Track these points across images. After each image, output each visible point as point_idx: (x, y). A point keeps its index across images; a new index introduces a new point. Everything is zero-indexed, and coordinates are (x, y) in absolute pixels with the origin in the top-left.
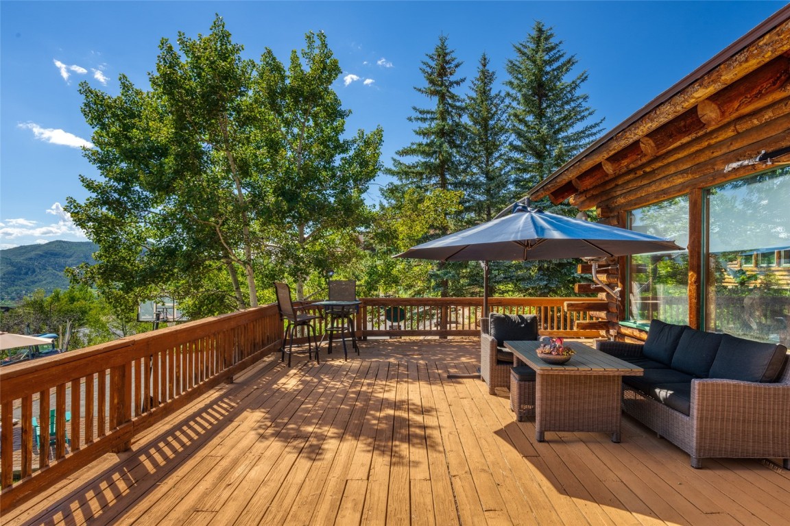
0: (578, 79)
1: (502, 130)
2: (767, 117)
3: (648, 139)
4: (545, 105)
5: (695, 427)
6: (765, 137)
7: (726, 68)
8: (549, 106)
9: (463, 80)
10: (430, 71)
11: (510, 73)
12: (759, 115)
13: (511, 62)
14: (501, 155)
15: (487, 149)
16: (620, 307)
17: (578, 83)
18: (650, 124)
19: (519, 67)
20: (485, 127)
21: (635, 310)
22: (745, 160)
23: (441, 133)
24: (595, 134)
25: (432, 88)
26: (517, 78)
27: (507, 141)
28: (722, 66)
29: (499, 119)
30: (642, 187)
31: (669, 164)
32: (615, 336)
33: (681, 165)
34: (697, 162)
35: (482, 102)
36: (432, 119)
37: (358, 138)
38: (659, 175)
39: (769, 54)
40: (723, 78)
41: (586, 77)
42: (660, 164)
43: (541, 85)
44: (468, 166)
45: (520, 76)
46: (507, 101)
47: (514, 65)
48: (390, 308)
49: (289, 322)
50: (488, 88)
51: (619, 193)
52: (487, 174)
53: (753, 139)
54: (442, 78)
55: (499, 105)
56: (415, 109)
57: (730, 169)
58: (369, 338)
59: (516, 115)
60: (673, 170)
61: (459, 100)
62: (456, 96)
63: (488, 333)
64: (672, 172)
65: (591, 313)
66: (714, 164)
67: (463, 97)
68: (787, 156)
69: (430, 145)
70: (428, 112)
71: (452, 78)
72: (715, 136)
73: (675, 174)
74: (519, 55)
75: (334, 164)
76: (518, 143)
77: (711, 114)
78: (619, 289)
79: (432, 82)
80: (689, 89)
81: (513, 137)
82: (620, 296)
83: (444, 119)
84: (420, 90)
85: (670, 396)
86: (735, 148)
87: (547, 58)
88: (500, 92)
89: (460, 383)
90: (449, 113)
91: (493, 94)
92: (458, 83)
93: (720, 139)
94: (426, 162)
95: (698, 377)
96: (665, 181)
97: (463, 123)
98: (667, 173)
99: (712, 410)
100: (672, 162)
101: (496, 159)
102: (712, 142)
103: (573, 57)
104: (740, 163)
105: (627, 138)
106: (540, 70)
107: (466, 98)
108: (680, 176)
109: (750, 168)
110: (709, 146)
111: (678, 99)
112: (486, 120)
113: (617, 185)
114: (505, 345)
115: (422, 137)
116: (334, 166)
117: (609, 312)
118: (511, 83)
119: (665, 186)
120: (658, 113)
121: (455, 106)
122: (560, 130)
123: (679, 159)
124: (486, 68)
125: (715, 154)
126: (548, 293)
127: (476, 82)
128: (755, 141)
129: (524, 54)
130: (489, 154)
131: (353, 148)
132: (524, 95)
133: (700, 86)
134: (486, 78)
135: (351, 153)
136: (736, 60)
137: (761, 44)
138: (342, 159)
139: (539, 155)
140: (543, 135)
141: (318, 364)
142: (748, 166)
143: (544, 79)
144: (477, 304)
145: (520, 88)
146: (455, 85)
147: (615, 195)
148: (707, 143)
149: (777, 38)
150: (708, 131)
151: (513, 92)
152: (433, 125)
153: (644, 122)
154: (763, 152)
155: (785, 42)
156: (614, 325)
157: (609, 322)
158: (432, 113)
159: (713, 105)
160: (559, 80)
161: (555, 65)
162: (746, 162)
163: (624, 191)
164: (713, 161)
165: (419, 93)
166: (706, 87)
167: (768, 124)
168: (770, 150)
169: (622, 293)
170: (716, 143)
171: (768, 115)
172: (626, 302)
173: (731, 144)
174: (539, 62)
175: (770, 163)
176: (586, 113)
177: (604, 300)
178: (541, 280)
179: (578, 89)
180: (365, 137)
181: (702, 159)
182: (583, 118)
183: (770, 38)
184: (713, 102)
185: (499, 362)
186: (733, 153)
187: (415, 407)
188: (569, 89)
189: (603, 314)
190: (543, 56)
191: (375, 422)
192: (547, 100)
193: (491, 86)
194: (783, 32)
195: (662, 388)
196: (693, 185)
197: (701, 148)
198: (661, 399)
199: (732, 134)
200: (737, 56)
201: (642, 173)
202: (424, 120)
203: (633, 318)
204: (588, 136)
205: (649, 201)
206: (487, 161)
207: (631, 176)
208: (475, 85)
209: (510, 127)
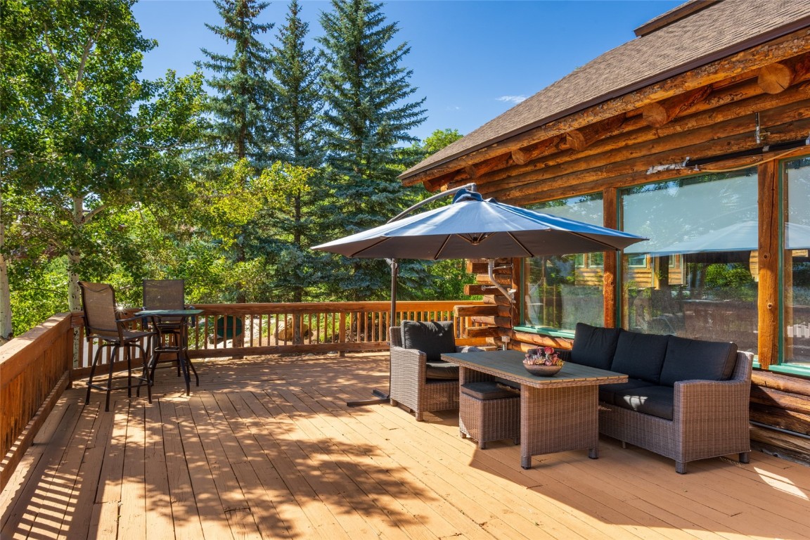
0: (399, 49)
1: (315, 96)
2: (690, 125)
3: (578, 132)
4: (363, 74)
5: (681, 430)
6: (689, 144)
7: (692, 76)
8: (366, 76)
9: (271, 26)
10: (227, 7)
11: (326, 28)
12: (682, 123)
13: (326, 16)
14: (314, 125)
15: (297, 116)
16: (514, 310)
17: (399, 53)
18: (592, 118)
19: (335, 23)
20: (295, 88)
21: (531, 313)
22: (671, 164)
23: (243, 88)
24: (416, 114)
25: (231, 29)
26: (333, 36)
27: (320, 109)
28: (689, 73)
29: (312, 82)
30: (544, 181)
31: (578, 160)
32: (508, 344)
33: (594, 162)
34: (613, 161)
35: (293, 57)
36: (229, 69)
37: (166, 81)
38: (566, 170)
39: (739, 70)
40: (686, 84)
41: (408, 50)
42: (567, 159)
43: (360, 49)
44: (275, 135)
45: (336, 34)
46: (322, 62)
47: (329, 19)
48: (222, 319)
49: (100, 342)
50: (299, 42)
51: (512, 185)
52: (297, 146)
53: (676, 145)
54: (242, 18)
55: (312, 64)
56: (205, 52)
57: (655, 172)
58: (193, 361)
59: (332, 80)
60: (583, 166)
61: (263, 50)
62: (260, 45)
63: (401, 346)
64: (583, 169)
65: (473, 318)
66: (633, 165)
67: (268, 47)
68: (714, 165)
69: (228, 101)
70: (223, 59)
71: (256, 21)
72: (634, 137)
73: (587, 171)
74: (335, 8)
75: (130, 113)
76: (334, 113)
77: (657, 116)
78: (513, 291)
79: (229, 20)
80: (647, 89)
81: (327, 106)
82: (515, 299)
83: (244, 71)
84: (213, 29)
85: (645, 402)
86: (657, 152)
87: (366, 19)
88: (314, 49)
89: (368, 411)
90: (251, 64)
91: (305, 49)
92: (264, 29)
93: (639, 140)
94: (224, 124)
95: (681, 379)
96: (574, 176)
97: (268, 79)
98: (575, 169)
99: (701, 412)
100: (582, 158)
101: (308, 130)
102: (630, 142)
103: (395, 23)
104: (666, 167)
105: (559, 129)
106: (361, 32)
107: (271, 48)
108: (593, 173)
109: (675, 172)
110: (627, 147)
111: (633, 97)
112: (298, 80)
113: (509, 177)
114: (442, 358)
115: (216, 90)
116: (129, 116)
117: (497, 317)
118: (326, 41)
119: (574, 182)
120: (605, 107)
121: (259, 57)
122: (382, 104)
123: (590, 156)
124: (298, 16)
125: (634, 155)
126: (370, 296)
127: (284, 31)
128: (678, 147)
129: (342, 9)
130: (300, 121)
131: (156, 94)
132: (342, 58)
133: (661, 88)
134: (297, 29)
135: (155, 100)
136: (705, 71)
137: (734, 59)
138: (141, 107)
139: (358, 130)
140: (365, 108)
141: (150, 402)
142: (674, 170)
143: (362, 43)
144: (285, 311)
145: (338, 49)
146: (260, 30)
147: (507, 187)
148: (624, 144)
149: (751, 57)
150: (625, 131)
151: (327, 51)
152: (230, 75)
153: (585, 115)
154: (688, 158)
155: (757, 63)
156: (506, 331)
157: (498, 327)
158: (229, 60)
159: (661, 108)
160: (380, 47)
161: (375, 29)
162: (672, 167)
163: (520, 184)
164: (631, 162)
165: (213, 33)
166: (666, 90)
167: (691, 132)
168: (695, 157)
169: (517, 295)
170: (634, 144)
171: (692, 124)
172: (520, 305)
173: (653, 147)
174: (359, 22)
175: (698, 170)
176: (407, 90)
177: (491, 303)
178: (362, 280)
179: (399, 61)
180: (177, 81)
181: (618, 158)
182: (404, 94)
183: (744, 56)
184: (661, 105)
185: (429, 380)
186: (653, 157)
187: (350, 447)
188: (389, 60)
189: (491, 320)
190: (363, 17)
191: (316, 473)
192: (365, 67)
193: (303, 40)
194: (758, 53)
195: (632, 394)
196: (609, 184)
197: (617, 147)
198: (633, 405)
199: (653, 137)
200: (707, 67)
201: (543, 166)
202: (219, 68)
203: (530, 322)
204: (410, 115)
205: (553, 196)
206: (297, 131)
207: (529, 169)
208: (283, 34)
209: (325, 92)
